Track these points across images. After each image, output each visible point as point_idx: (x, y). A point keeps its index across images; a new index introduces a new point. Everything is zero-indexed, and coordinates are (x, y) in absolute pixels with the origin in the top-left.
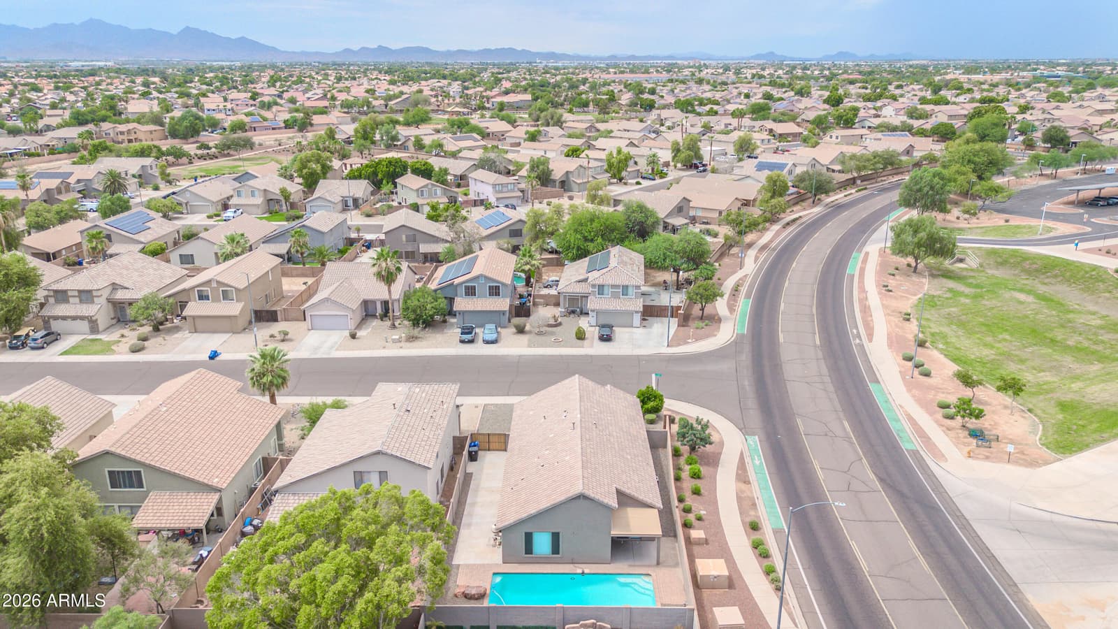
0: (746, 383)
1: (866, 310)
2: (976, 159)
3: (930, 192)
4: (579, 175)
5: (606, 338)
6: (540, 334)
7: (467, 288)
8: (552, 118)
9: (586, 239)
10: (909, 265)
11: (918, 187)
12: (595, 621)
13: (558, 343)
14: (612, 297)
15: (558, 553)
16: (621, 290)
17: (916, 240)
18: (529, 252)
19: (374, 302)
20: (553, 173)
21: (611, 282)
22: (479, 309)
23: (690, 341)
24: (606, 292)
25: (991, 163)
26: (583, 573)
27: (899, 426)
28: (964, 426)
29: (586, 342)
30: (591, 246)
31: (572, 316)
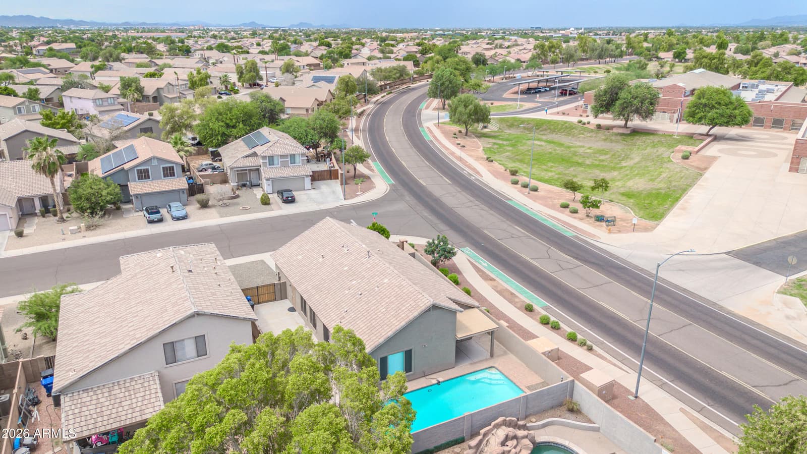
0: (426, 214)
1: (460, 159)
2: (459, 67)
3: (450, 85)
4: (169, 92)
5: (290, 200)
6: (225, 205)
7: (140, 172)
8: (111, 56)
9: (228, 126)
10: (460, 132)
11: (441, 82)
12: (504, 418)
13: (246, 211)
14: (282, 165)
15: (411, 371)
16: (289, 159)
17: (467, 111)
18: (180, 140)
19: (31, 199)
20: (145, 89)
21: (280, 153)
22: (157, 189)
23: (359, 193)
24: (276, 162)
25: (467, 69)
26: (439, 383)
27: (550, 223)
28: (588, 216)
29: (273, 206)
30: (235, 131)
31: (244, 189)
